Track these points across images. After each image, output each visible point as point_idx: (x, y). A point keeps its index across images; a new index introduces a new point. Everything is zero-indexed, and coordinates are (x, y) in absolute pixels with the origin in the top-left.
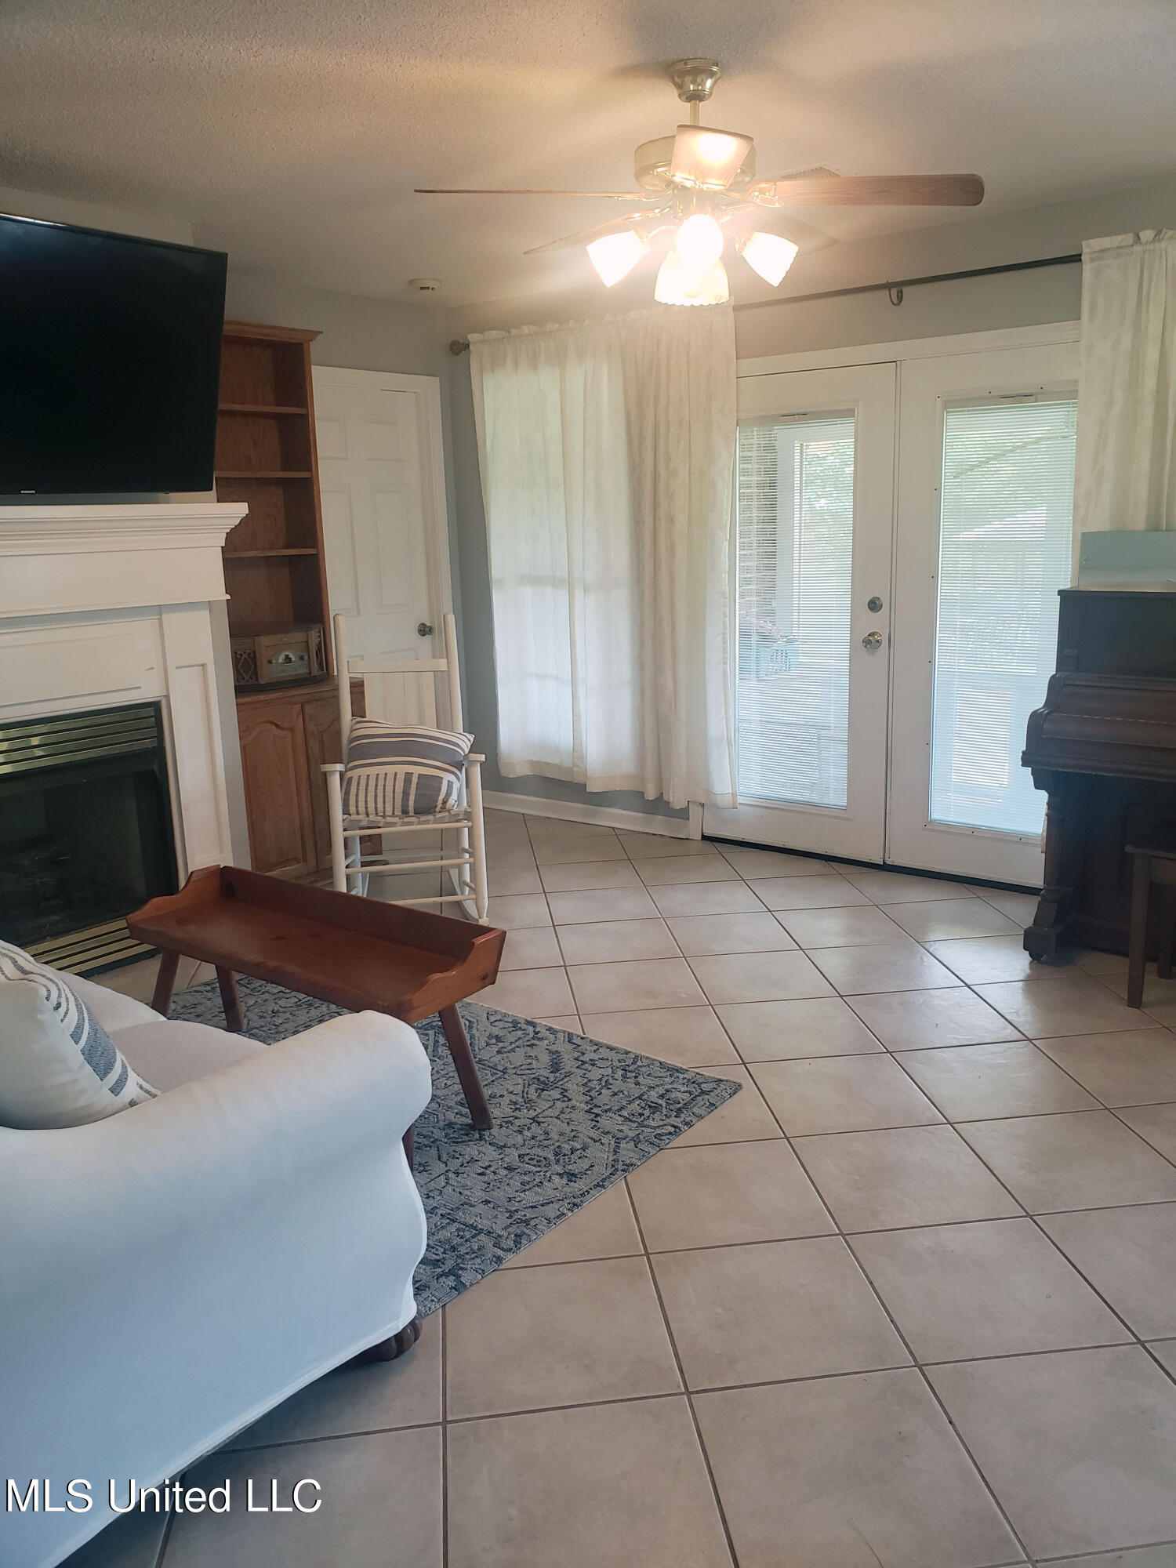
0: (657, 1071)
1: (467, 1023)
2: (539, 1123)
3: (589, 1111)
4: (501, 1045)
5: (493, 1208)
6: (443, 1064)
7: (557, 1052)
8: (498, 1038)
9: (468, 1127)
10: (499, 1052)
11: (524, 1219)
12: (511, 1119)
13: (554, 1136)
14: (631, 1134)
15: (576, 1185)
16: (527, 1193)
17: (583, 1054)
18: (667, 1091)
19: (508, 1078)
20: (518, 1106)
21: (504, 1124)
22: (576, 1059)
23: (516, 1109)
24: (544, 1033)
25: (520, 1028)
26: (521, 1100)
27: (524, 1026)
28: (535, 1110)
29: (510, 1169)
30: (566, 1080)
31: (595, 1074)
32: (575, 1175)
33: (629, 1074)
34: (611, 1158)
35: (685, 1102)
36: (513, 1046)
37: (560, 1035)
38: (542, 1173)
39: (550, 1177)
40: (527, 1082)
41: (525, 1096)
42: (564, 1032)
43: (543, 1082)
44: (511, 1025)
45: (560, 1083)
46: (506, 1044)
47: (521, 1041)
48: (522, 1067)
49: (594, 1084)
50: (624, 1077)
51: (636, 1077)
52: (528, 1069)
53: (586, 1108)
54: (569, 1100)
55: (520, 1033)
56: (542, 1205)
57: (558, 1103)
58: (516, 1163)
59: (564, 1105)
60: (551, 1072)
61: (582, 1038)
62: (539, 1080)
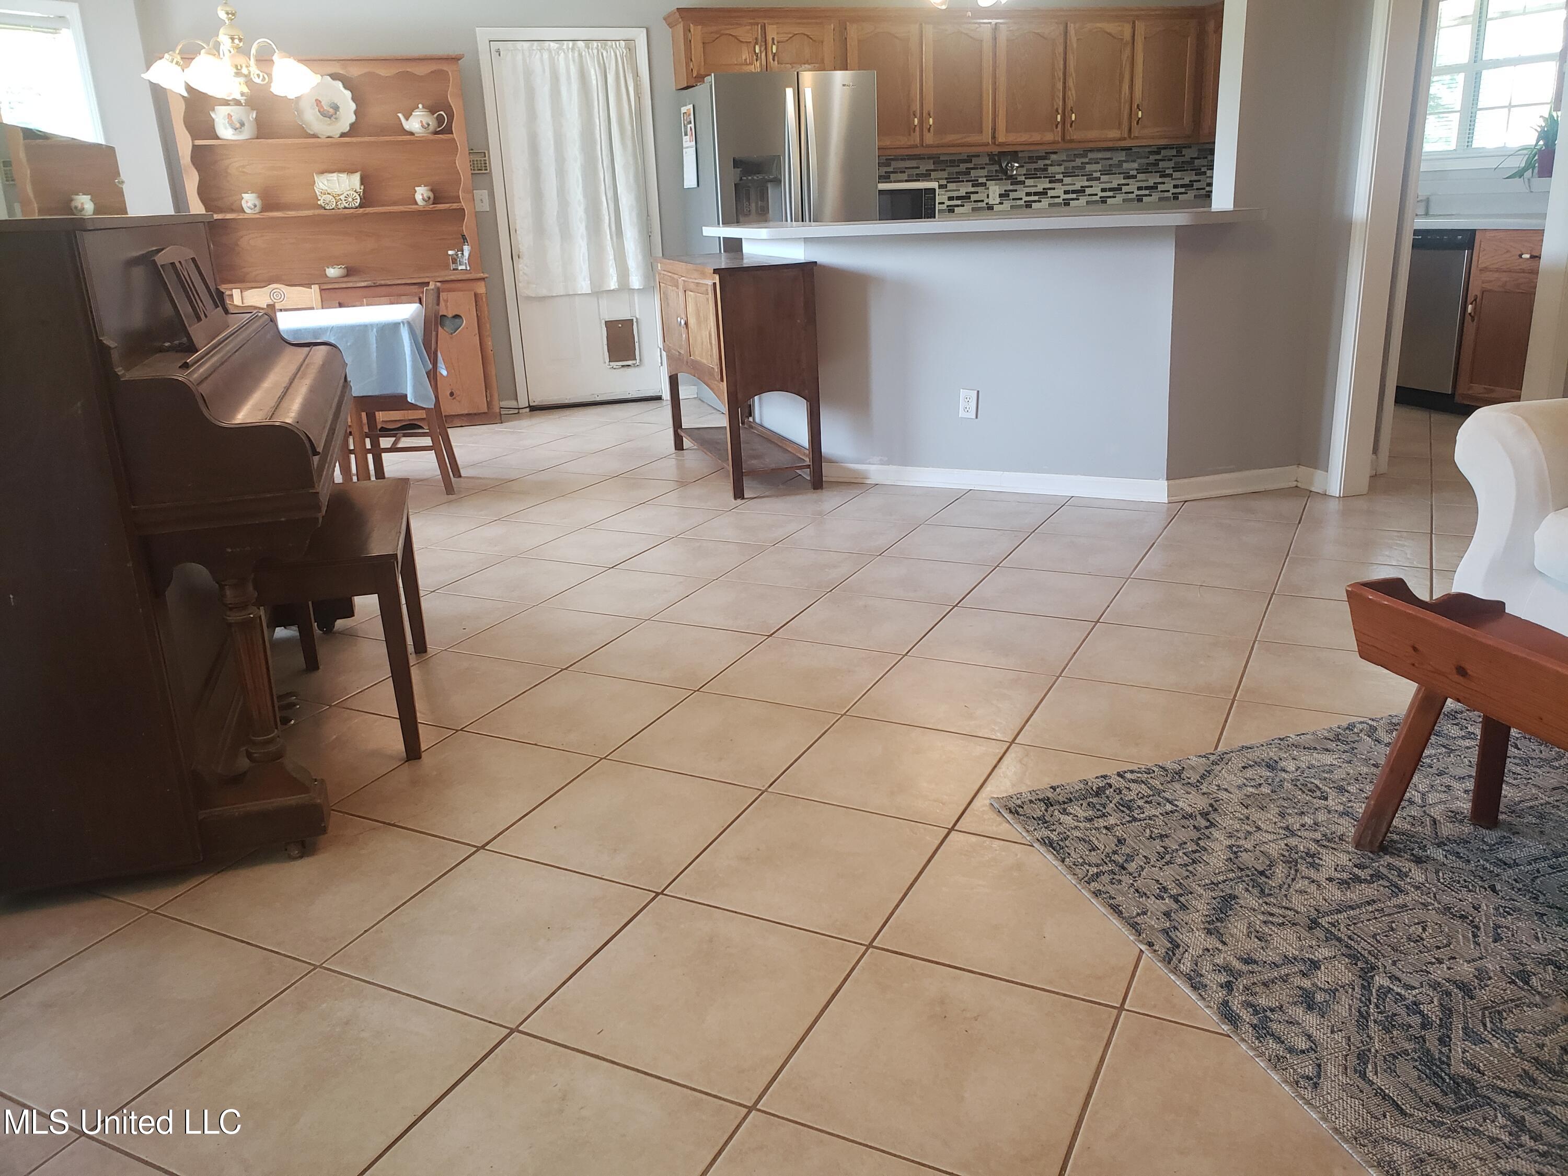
0: (1078, 851)
1: (1370, 1075)
2: (1287, 828)
3: (1212, 825)
4: (1306, 983)
5: (1370, 759)
6: (1428, 972)
7: (1209, 932)
8: (1308, 1001)
9: (1390, 850)
10: (1315, 965)
11: (1339, 743)
12: (1325, 843)
13: (1274, 810)
14: (1177, 786)
15: (1271, 754)
16: (1329, 763)
17: (1167, 914)
18: (1090, 820)
19: (1312, 910)
20: (1309, 860)
21: (1337, 839)
22: (1184, 907)
23: (1313, 856)
24: (1213, 979)
25: (1256, 1013)
26: (1302, 868)
27: (1245, 1015)
28: (1286, 845)
29: (1341, 790)
30: (1221, 878)
31: (1167, 875)
32: (1268, 766)
33: (1120, 860)
34: (1219, 768)
35: (1081, 802)
36: (1284, 971)
37: (1186, 966)
38: (1305, 775)
39: (1297, 770)
40: (1283, 892)
41: (1293, 872)
42: (1175, 971)
43: (1256, 885)
44: (1274, 1026)
45: (1231, 875)
46: (1298, 981)
47: (1266, 977)
48: (1281, 920)
49: (1181, 858)
50: (1130, 858)
51: (1115, 852)
52: (1272, 915)
53: (1212, 830)
54: (1230, 847)
55: (1263, 1001)
56: (1315, 749)
57: (1249, 846)
58: (1332, 794)
59: (1242, 842)
60: (1235, 897)
61: (1150, 944)
62: (1262, 891)
